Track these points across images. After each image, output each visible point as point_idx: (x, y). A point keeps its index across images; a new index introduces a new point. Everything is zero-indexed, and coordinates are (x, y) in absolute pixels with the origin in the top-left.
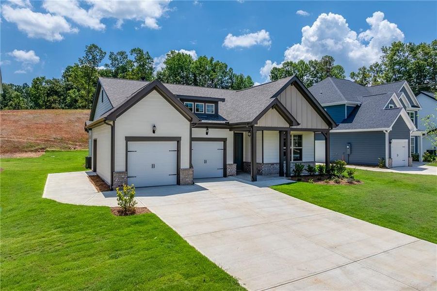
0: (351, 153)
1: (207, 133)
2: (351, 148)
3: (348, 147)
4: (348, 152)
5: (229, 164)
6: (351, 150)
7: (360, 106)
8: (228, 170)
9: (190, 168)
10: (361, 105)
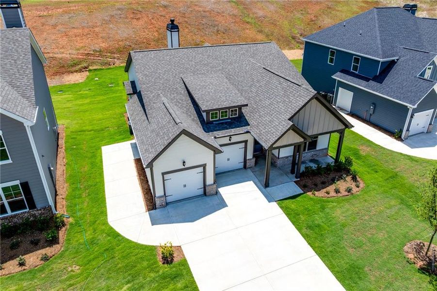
0: (373, 113)
1: (230, 140)
2: (374, 109)
3: (372, 107)
4: (371, 112)
5: (248, 160)
6: (374, 111)
7: (396, 62)
8: (248, 164)
9: (214, 183)
10: (397, 60)
